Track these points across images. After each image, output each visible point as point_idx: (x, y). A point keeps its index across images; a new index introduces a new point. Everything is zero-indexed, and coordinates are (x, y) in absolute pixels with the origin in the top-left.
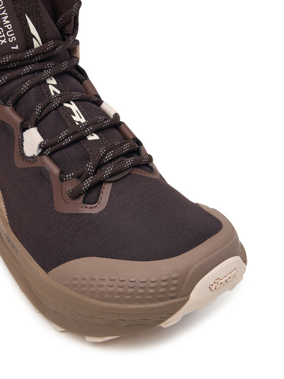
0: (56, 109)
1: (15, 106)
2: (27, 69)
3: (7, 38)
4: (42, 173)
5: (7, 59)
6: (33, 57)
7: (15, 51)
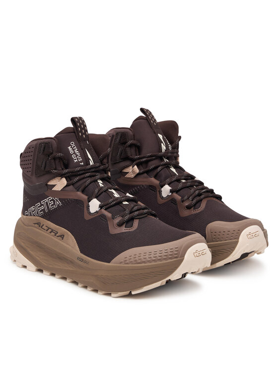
0: (105, 191)
1: (83, 192)
2: (88, 175)
3: (78, 159)
4: (103, 216)
5: (78, 169)
6: (90, 169)
7: (82, 165)
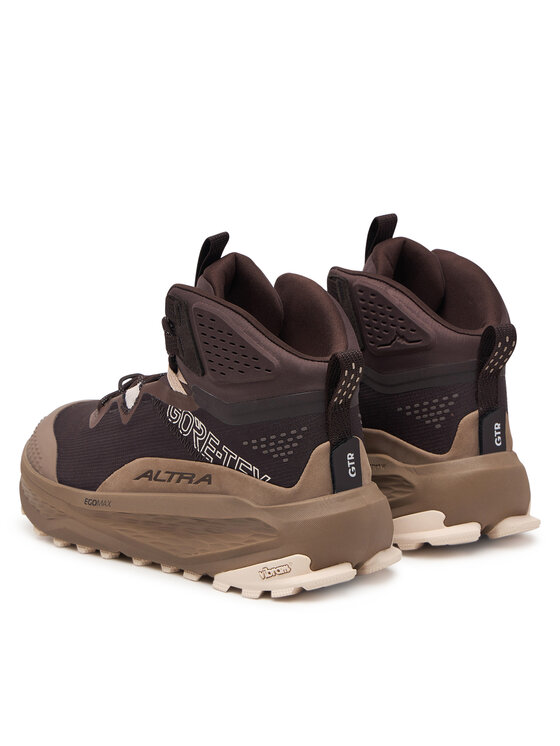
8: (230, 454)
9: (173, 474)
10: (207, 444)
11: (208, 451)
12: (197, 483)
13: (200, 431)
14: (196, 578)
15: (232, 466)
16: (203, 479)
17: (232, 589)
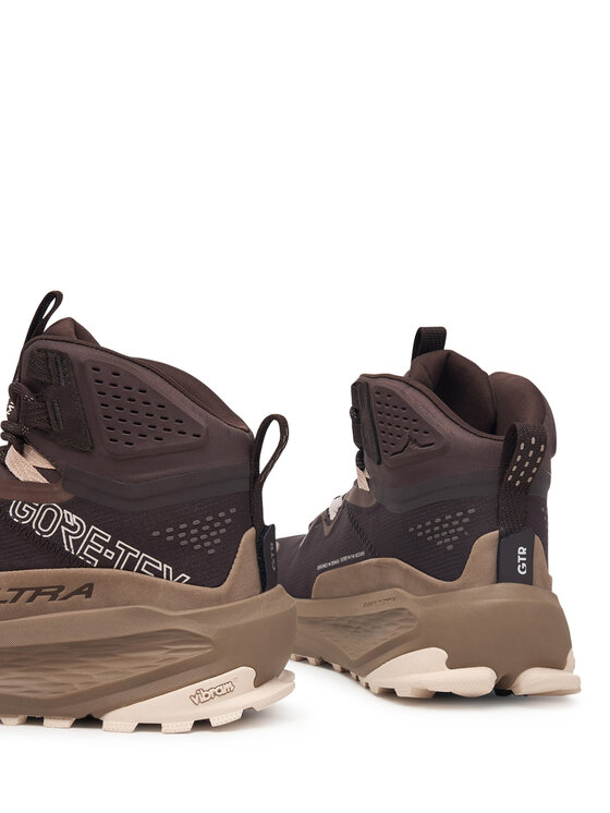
8: (127, 550)
9: (22, 591)
10: (88, 542)
11: (90, 552)
12: (65, 598)
13: (74, 528)
14: (68, 723)
15: (129, 567)
16: (79, 592)
17: (142, 727)
